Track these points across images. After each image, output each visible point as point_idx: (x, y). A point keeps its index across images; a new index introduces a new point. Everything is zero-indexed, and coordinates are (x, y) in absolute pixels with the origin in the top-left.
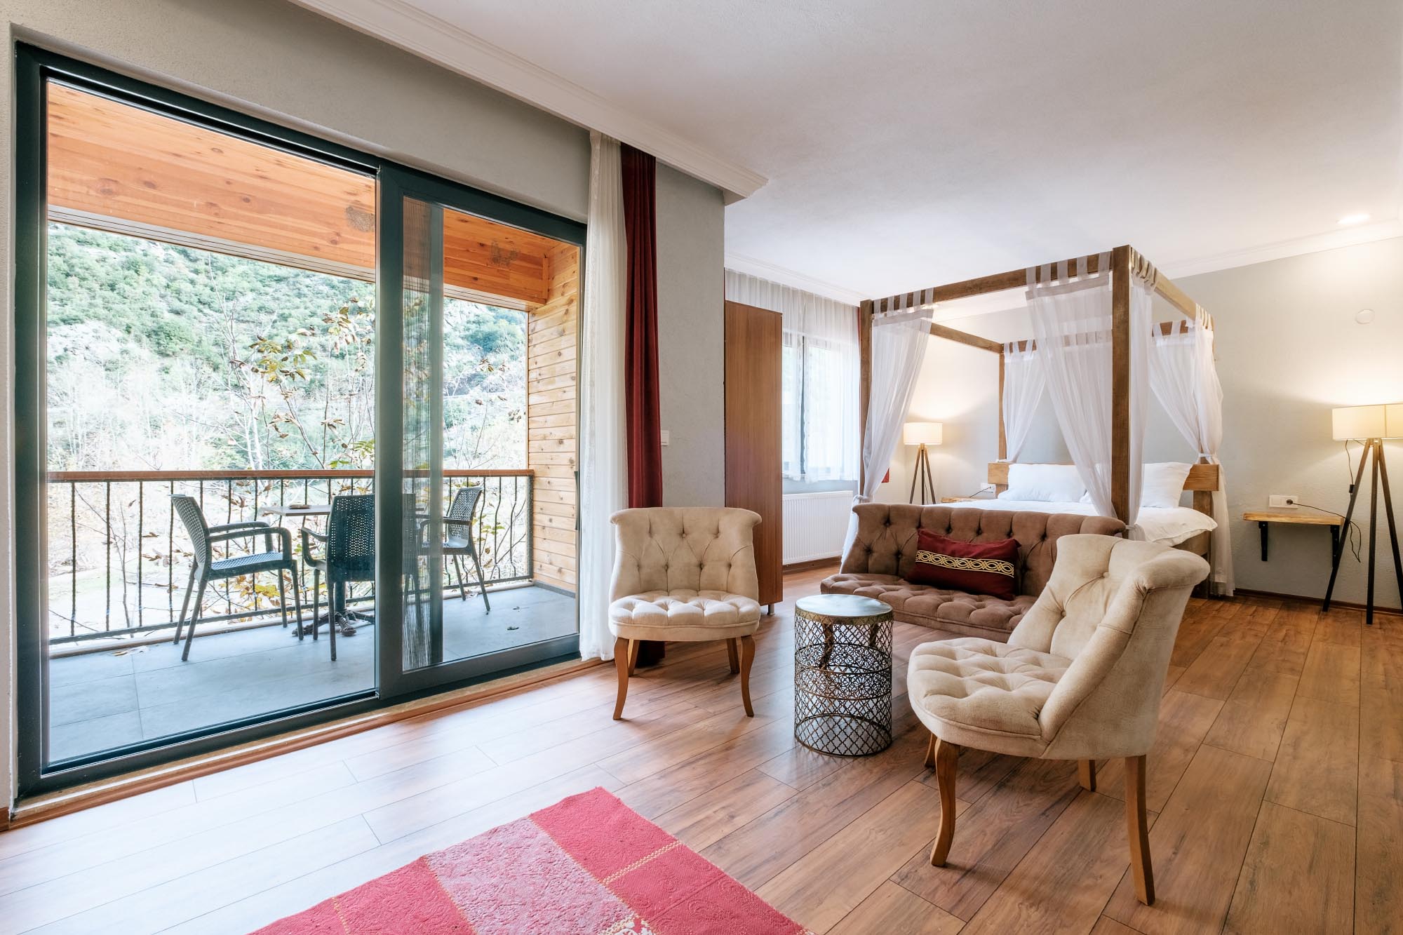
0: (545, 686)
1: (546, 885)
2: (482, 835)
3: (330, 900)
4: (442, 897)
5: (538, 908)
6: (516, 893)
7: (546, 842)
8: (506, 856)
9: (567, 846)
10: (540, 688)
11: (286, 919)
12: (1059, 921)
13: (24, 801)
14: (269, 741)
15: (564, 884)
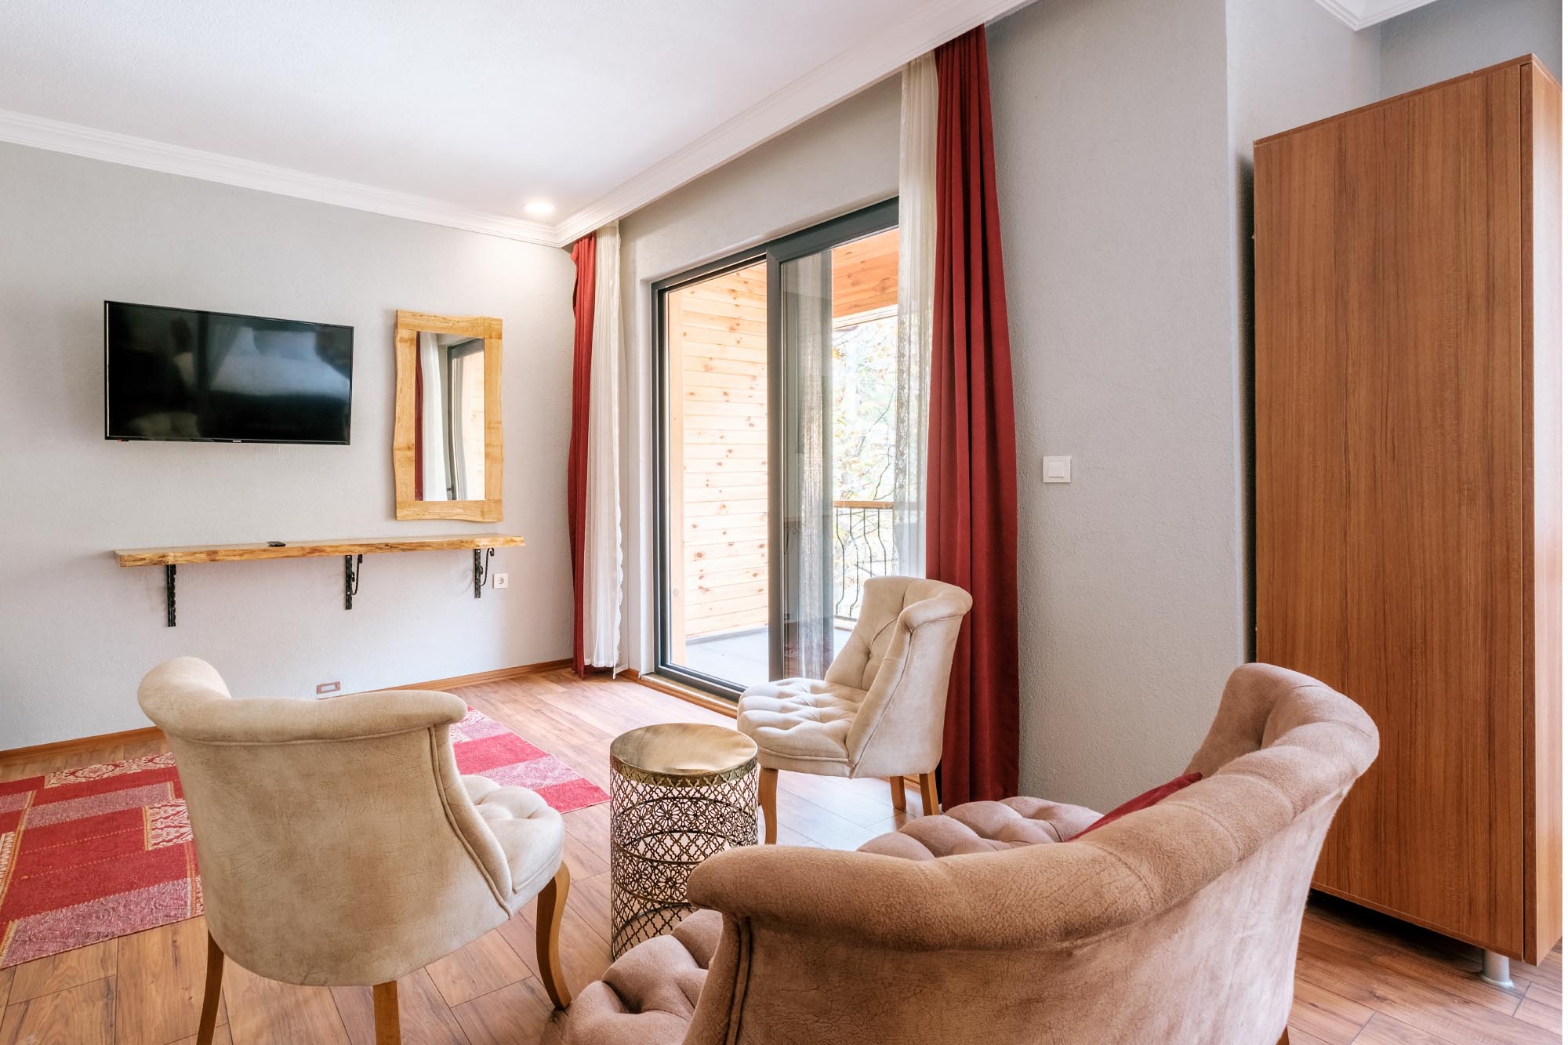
12: (255, 990)
13: (650, 674)
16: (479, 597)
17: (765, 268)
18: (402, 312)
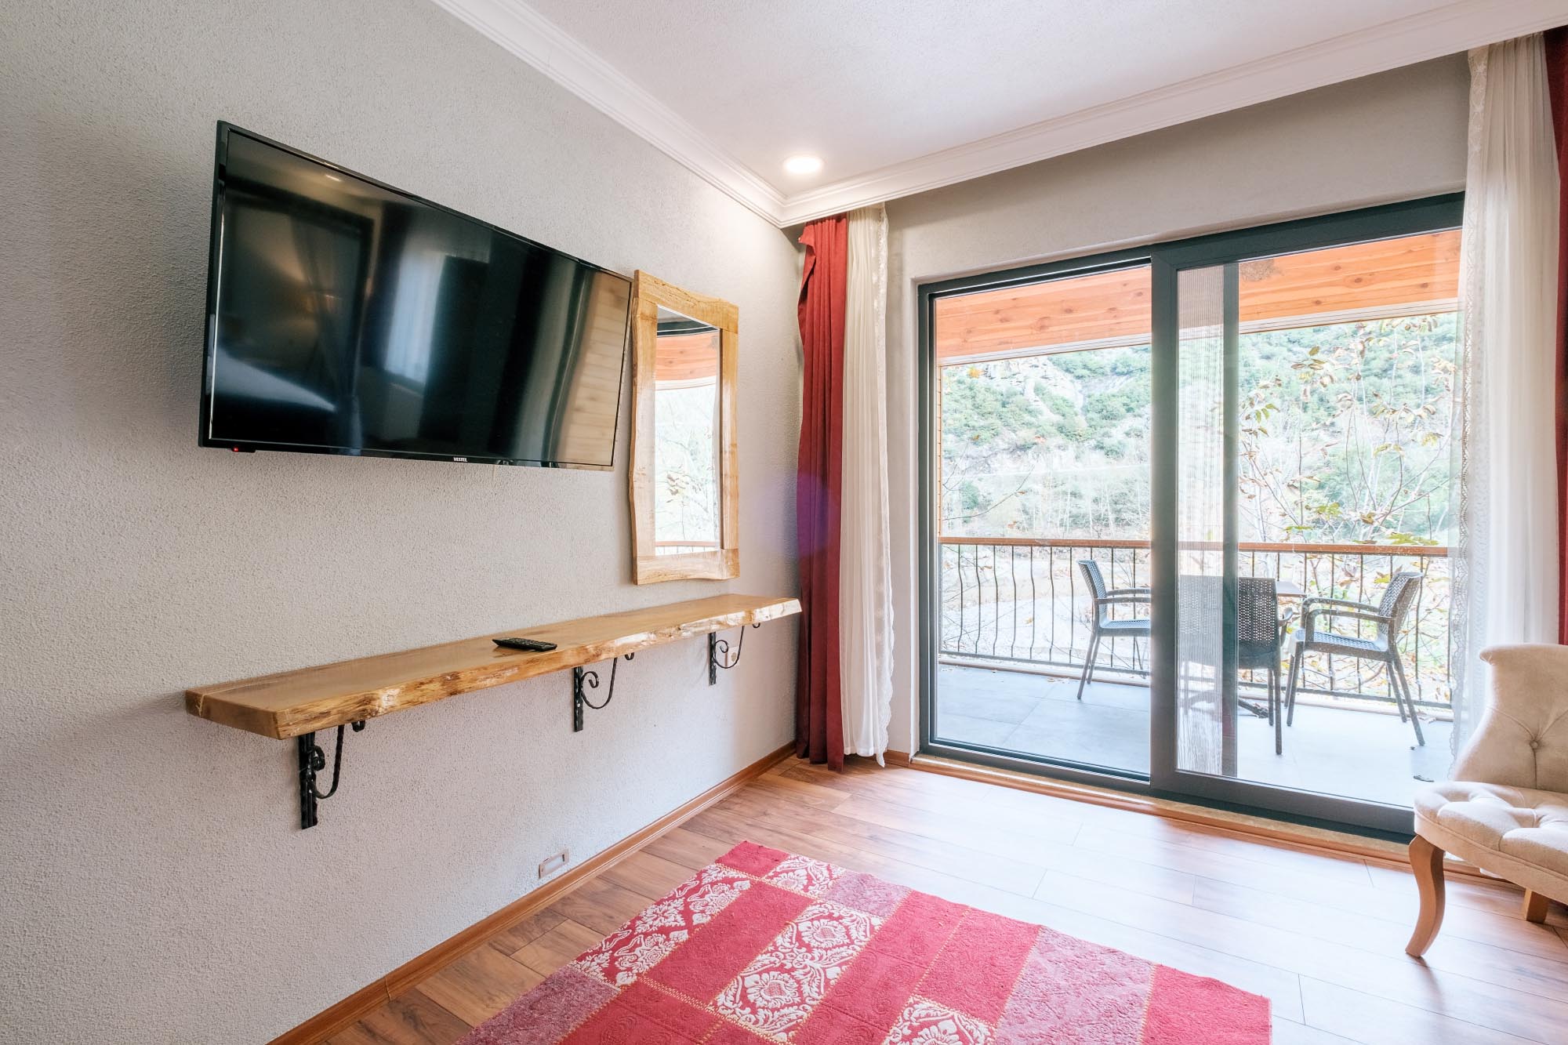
0: (1365, 863)
1: (1093, 1022)
2: (1100, 946)
3: (967, 907)
4: (1019, 962)
5: (1064, 1029)
6: (1066, 1006)
7: (1139, 995)
8: (1095, 976)
9: (1153, 1013)
10: (1356, 861)
11: (939, 899)
13: (921, 755)
14: (1050, 782)
15: (1106, 1036)
16: (715, 683)
17: (1150, 273)
18: (644, 275)
